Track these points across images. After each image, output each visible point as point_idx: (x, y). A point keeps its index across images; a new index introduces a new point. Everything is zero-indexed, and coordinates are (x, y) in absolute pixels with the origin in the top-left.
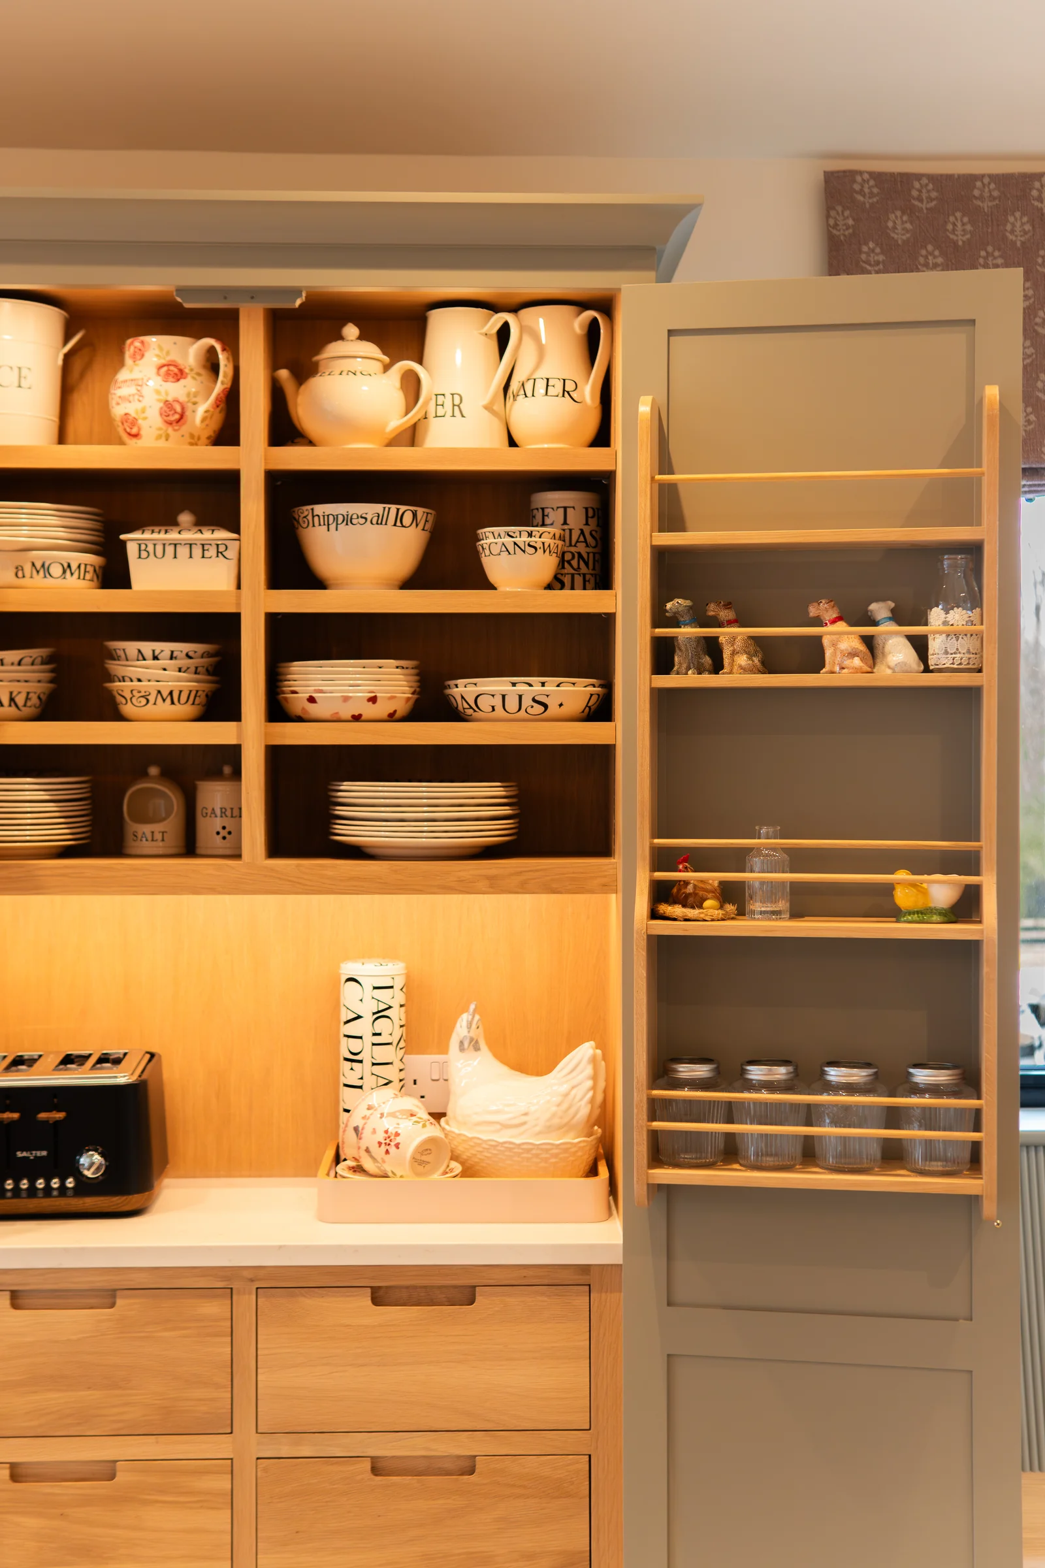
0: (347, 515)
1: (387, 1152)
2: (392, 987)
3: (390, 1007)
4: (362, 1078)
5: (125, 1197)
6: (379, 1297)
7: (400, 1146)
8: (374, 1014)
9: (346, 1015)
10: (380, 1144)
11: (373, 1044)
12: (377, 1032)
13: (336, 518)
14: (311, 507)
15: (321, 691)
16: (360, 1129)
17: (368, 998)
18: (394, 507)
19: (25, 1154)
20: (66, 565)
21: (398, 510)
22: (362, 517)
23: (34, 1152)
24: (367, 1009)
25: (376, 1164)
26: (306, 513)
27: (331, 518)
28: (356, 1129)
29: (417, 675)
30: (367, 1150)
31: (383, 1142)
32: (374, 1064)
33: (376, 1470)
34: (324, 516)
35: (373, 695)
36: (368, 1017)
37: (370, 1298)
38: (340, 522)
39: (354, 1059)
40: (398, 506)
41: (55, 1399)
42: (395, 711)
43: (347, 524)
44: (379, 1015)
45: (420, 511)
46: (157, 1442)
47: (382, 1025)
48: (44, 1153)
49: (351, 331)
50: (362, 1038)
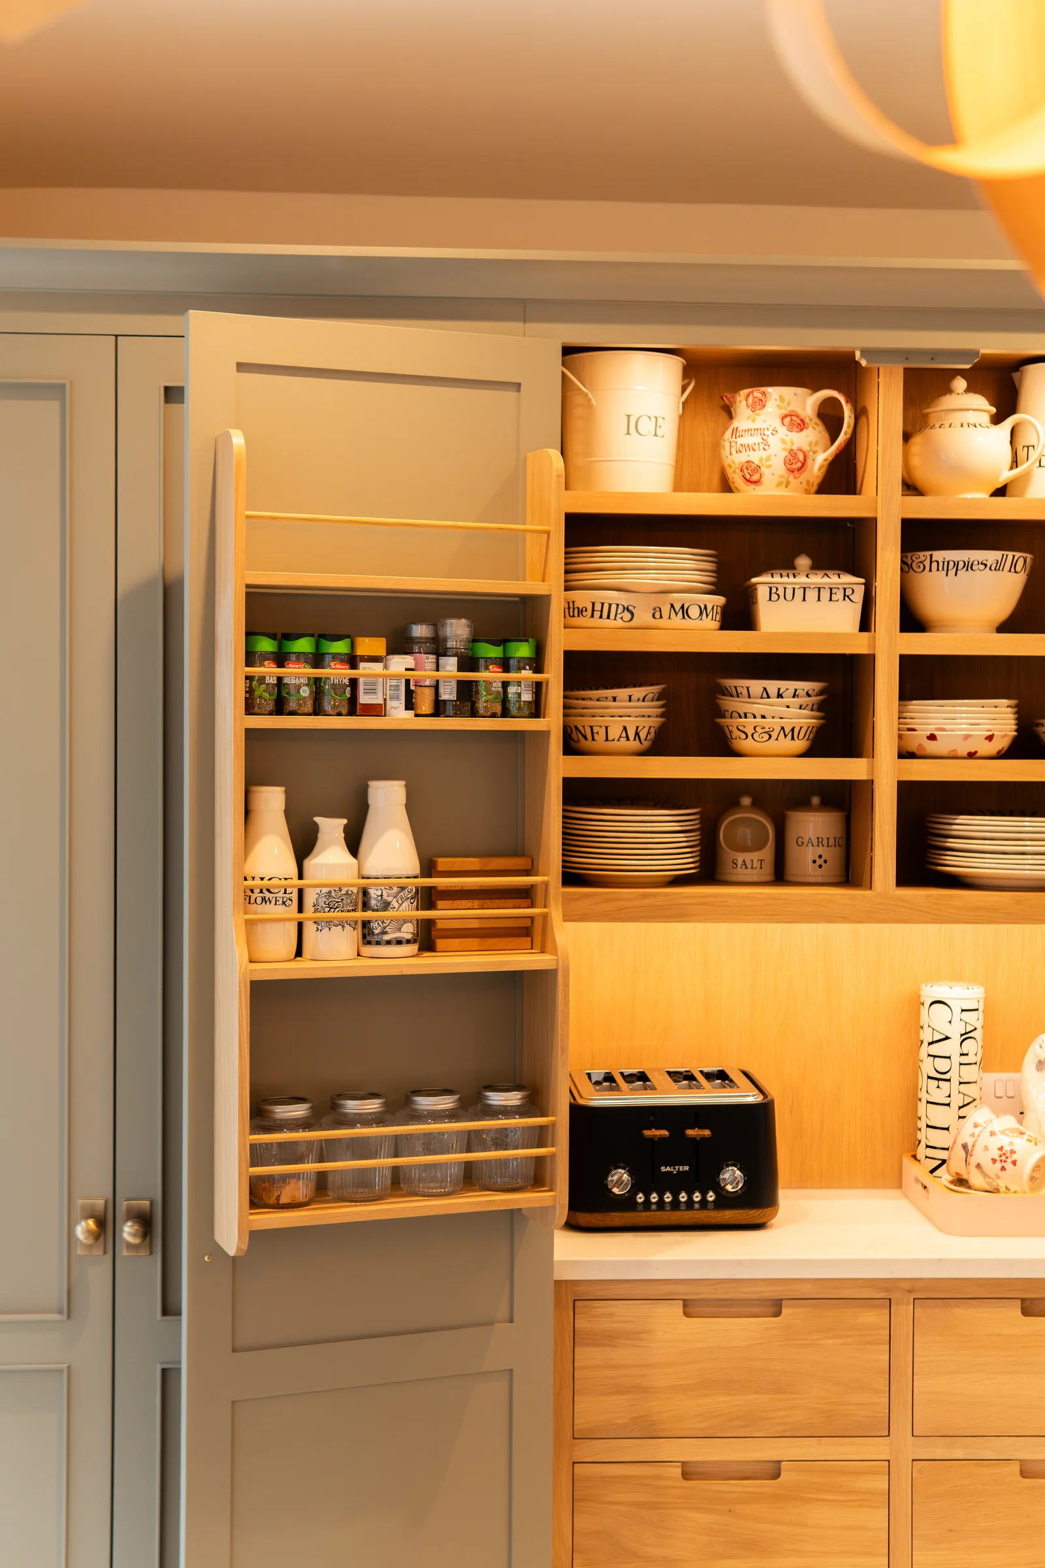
0: (969, 562)
1: (1003, 1168)
2: (977, 1010)
3: (975, 1029)
4: (949, 1096)
5: (761, 1211)
6: (1028, 1309)
7: (1016, 1163)
8: (962, 1035)
9: (927, 1036)
10: (994, 1161)
11: (961, 1064)
12: (965, 1052)
13: (956, 564)
14: (930, 553)
15: (943, 730)
16: (970, 1148)
17: (956, 1020)
18: (1010, 554)
19: (668, 1169)
20: (703, 607)
21: (1014, 556)
22: (982, 563)
23: (677, 1167)
24: (955, 1032)
25: (987, 1180)
26: (922, 558)
27: (951, 564)
28: (965, 1146)
29: (1016, 713)
30: (978, 1166)
31: (998, 1159)
32: (962, 1083)
33: (1024, 1474)
34: (944, 562)
35: (990, 733)
36: (956, 1039)
37: (1020, 1309)
38: (960, 568)
39: (941, 1078)
40: (1014, 553)
41: (725, 1402)
42: (1003, 748)
43: (967, 570)
44: (966, 1036)
45: (1029, 556)
46: (819, 1444)
47: (969, 1046)
48: (687, 1168)
49: (960, 384)
50: (949, 1058)
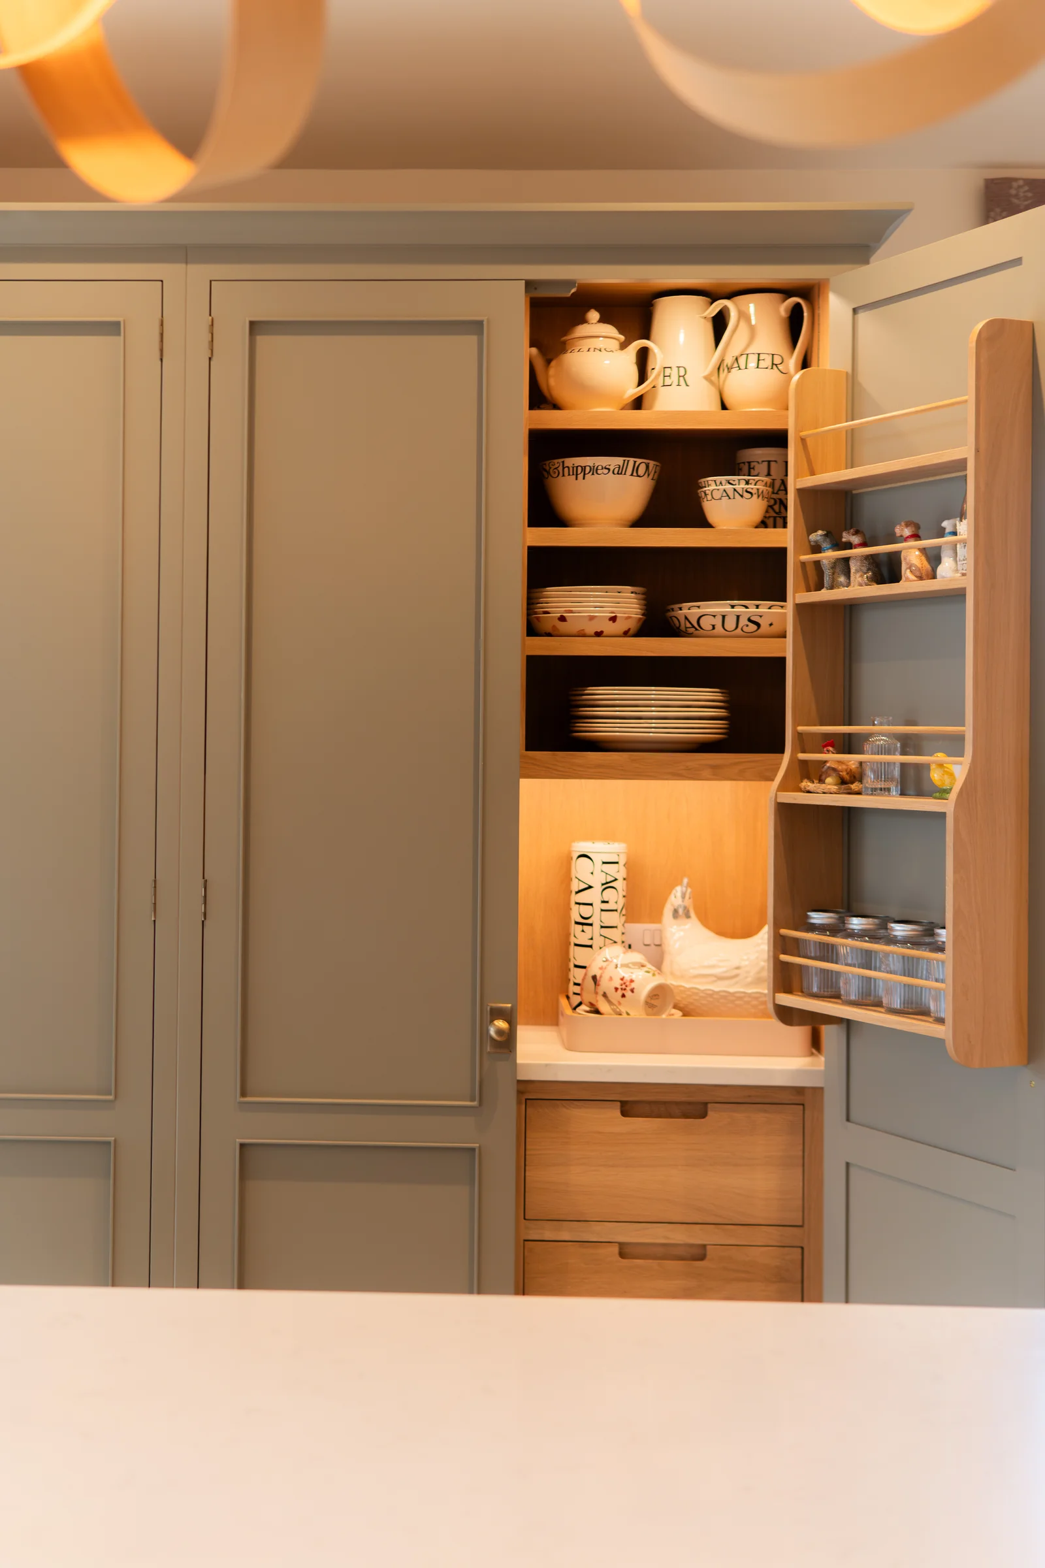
0: (594, 466)
1: (623, 996)
2: (617, 863)
3: (616, 880)
4: (592, 939)
6: (627, 1109)
7: (635, 991)
8: (603, 884)
9: (576, 886)
10: (616, 989)
11: (602, 910)
12: (606, 900)
13: (584, 469)
14: (562, 460)
15: (571, 612)
16: (598, 977)
17: (597, 872)
18: (632, 460)
21: (635, 462)
22: (606, 468)
24: (597, 881)
25: (612, 1007)
26: (557, 466)
27: (580, 469)
28: (594, 978)
29: (644, 599)
30: (605, 995)
31: (619, 987)
32: (602, 927)
33: (622, 1255)
34: (573, 467)
35: (614, 615)
36: (598, 888)
37: (619, 1110)
38: (587, 472)
39: (585, 922)
40: (635, 459)
42: (629, 629)
43: (593, 474)
44: (607, 886)
45: (652, 463)
47: (609, 894)
49: (594, 315)
50: (591, 905)
